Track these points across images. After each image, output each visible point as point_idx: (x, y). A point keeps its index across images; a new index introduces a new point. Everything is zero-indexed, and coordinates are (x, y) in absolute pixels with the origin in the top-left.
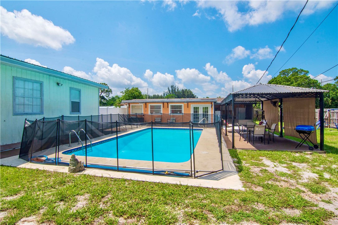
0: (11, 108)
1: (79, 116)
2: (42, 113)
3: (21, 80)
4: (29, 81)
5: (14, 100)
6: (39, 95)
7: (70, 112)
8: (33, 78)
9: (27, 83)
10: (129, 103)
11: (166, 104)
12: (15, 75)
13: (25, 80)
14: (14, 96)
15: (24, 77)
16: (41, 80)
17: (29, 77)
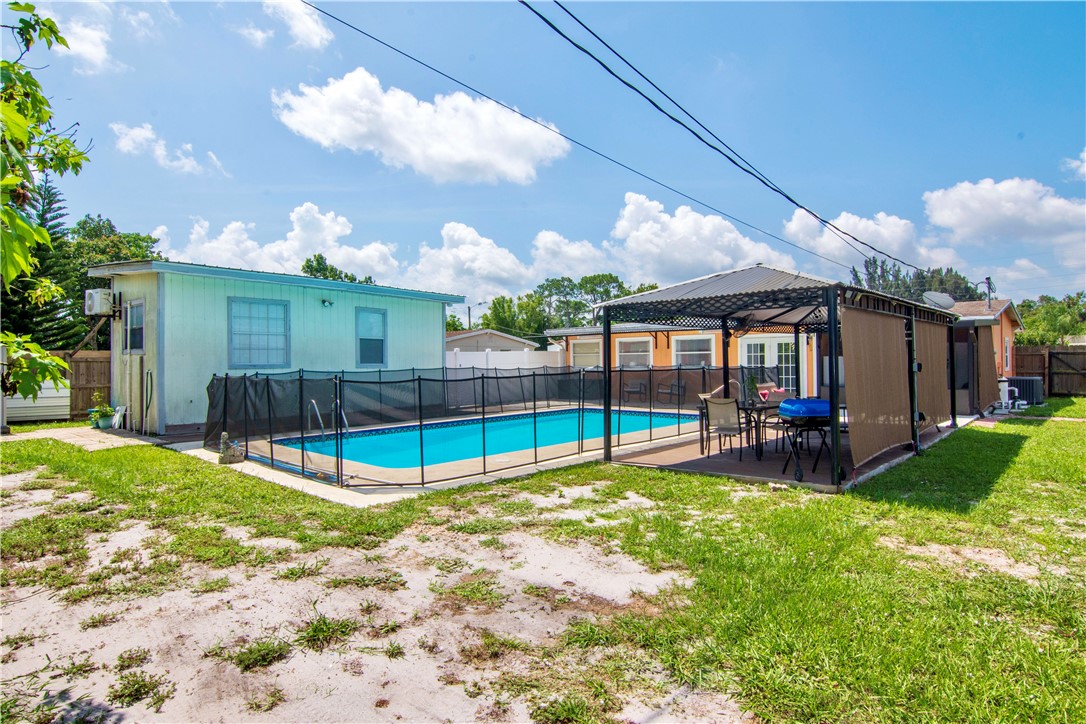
0: (225, 356)
1: (380, 371)
2: (288, 364)
3: (244, 302)
4: (258, 303)
5: (230, 340)
6: (281, 330)
7: (357, 362)
8: (268, 296)
9: (255, 308)
10: (567, 337)
11: (661, 337)
12: (232, 294)
13: (251, 302)
14: (230, 332)
15: (250, 295)
16: (285, 297)
17: (258, 295)
